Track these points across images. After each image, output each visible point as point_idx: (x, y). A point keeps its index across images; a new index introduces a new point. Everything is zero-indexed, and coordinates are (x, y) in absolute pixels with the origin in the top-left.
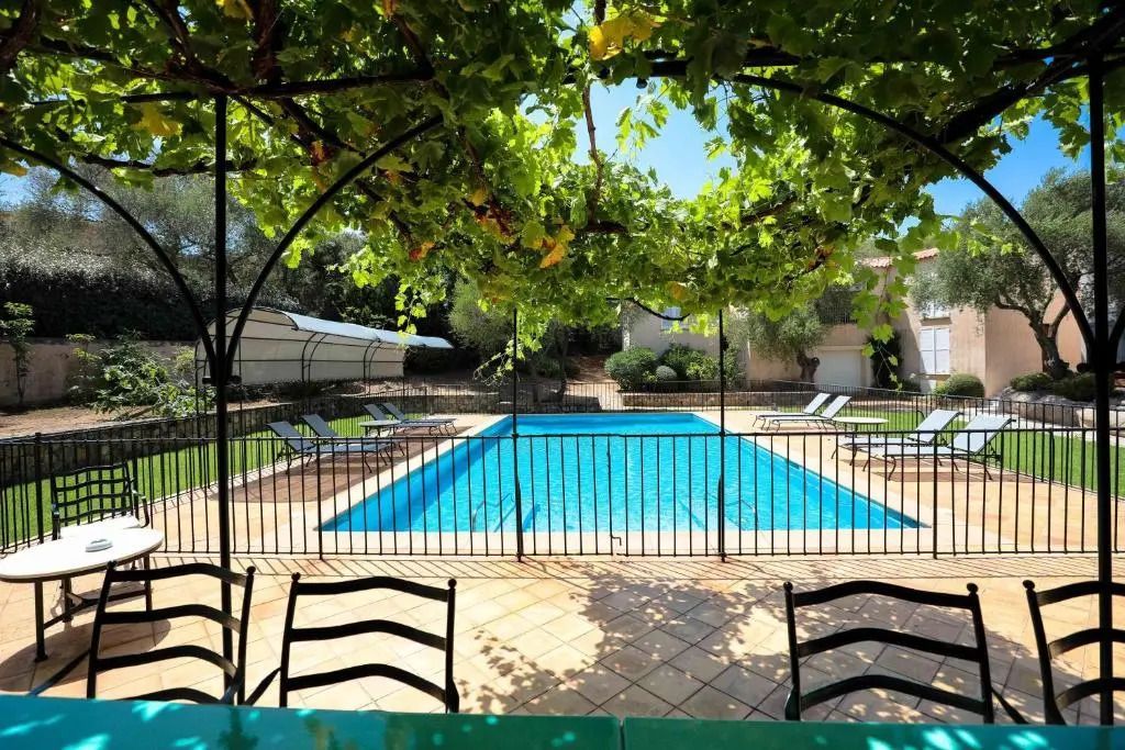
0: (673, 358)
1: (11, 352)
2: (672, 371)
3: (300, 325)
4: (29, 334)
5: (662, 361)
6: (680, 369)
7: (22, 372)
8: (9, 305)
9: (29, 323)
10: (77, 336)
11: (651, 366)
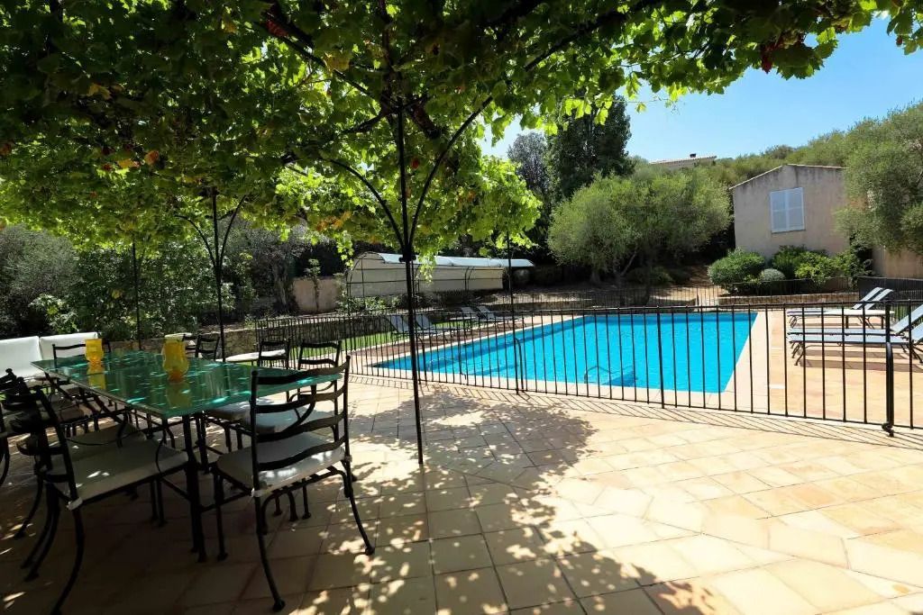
0: (781, 261)
1: (311, 284)
2: (779, 273)
3: (386, 260)
4: (319, 275)
5: (770, 264)
6: (788, 271)
7: (317, 295)
8: (310, 260)
9: (318, 269)
10: (338, 274)
11: (755, 269)
